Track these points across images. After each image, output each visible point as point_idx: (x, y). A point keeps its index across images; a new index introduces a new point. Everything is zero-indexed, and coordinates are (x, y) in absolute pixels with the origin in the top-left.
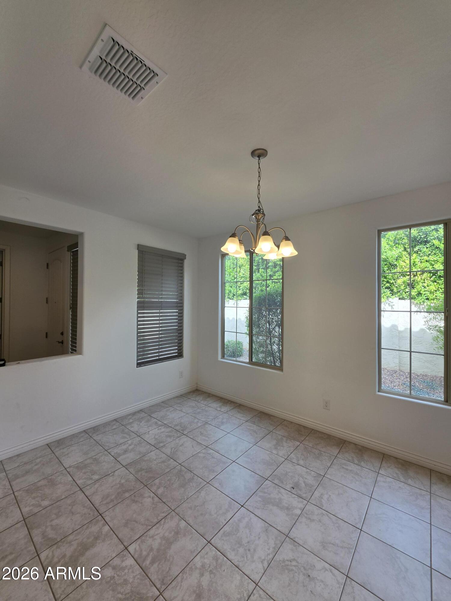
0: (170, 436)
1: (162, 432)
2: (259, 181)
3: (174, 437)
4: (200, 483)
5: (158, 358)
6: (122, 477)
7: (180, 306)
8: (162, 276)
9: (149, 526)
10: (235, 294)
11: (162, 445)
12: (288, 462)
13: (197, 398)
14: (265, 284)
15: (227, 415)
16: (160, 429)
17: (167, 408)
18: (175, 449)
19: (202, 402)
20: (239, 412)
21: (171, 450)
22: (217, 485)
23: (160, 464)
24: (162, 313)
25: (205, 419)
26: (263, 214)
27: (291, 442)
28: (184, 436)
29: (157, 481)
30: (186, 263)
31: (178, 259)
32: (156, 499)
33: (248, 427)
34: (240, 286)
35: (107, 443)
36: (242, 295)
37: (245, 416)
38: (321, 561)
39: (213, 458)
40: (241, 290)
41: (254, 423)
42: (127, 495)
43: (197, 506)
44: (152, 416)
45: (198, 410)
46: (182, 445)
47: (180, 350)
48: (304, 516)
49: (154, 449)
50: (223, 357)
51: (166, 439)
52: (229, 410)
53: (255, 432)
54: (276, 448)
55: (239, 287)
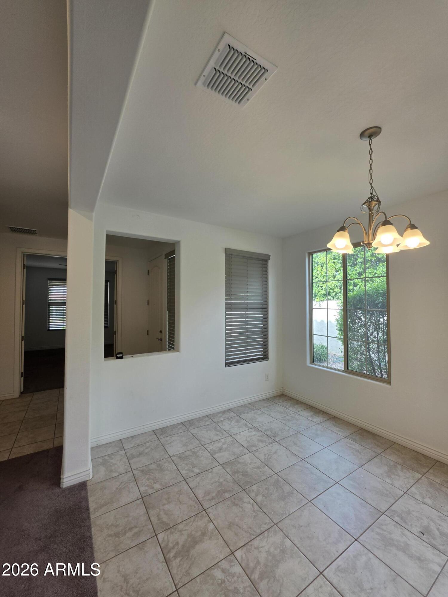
0: (262, 441)
1: (254, 435)
2: (371, 165)
3: (266, 443)
4: (301, 500)
5: (244, 359)
6: (220, 476)
7: (264, 307)
8: (248, 277)
9: (253, 535)
10: (316, 294)
11: (254, 449)
12: (409, 497)
13: (285, 404)
14: (353, 283)
15: (321, 427)
16: (251, 432)
17: (254, 411)
18: (268, 456)
19: (290, 408)
20: (335, 426)
21: (265, 456)
22: (321, 506)
23: (255, 469)
24: (247, 314)
25: (297, 428)
26: (377, 201)
27: (409, 472)
28: (276, 443)
29: (255, 487)
30: (270, 263)
31: (262, 260)
32: (256, 507)
33: (349, 445)
34: (322, 286)
35: (203, 438)
36: (325, 296)
37: (342, 430)
39: (312, 473)
40: (324, 290)
41: (355, 440)
42: (227, 495)
43: (302, 526)
44: (241, 417)
45: (288, 417)
46: (275, 453)
47: (266, 352)
49: (248, 452)
50: (312, 362)
51: (258, 443)
52: (322, 421)
53: (358, 451)
54: (389, 477)
55: (321, 287)
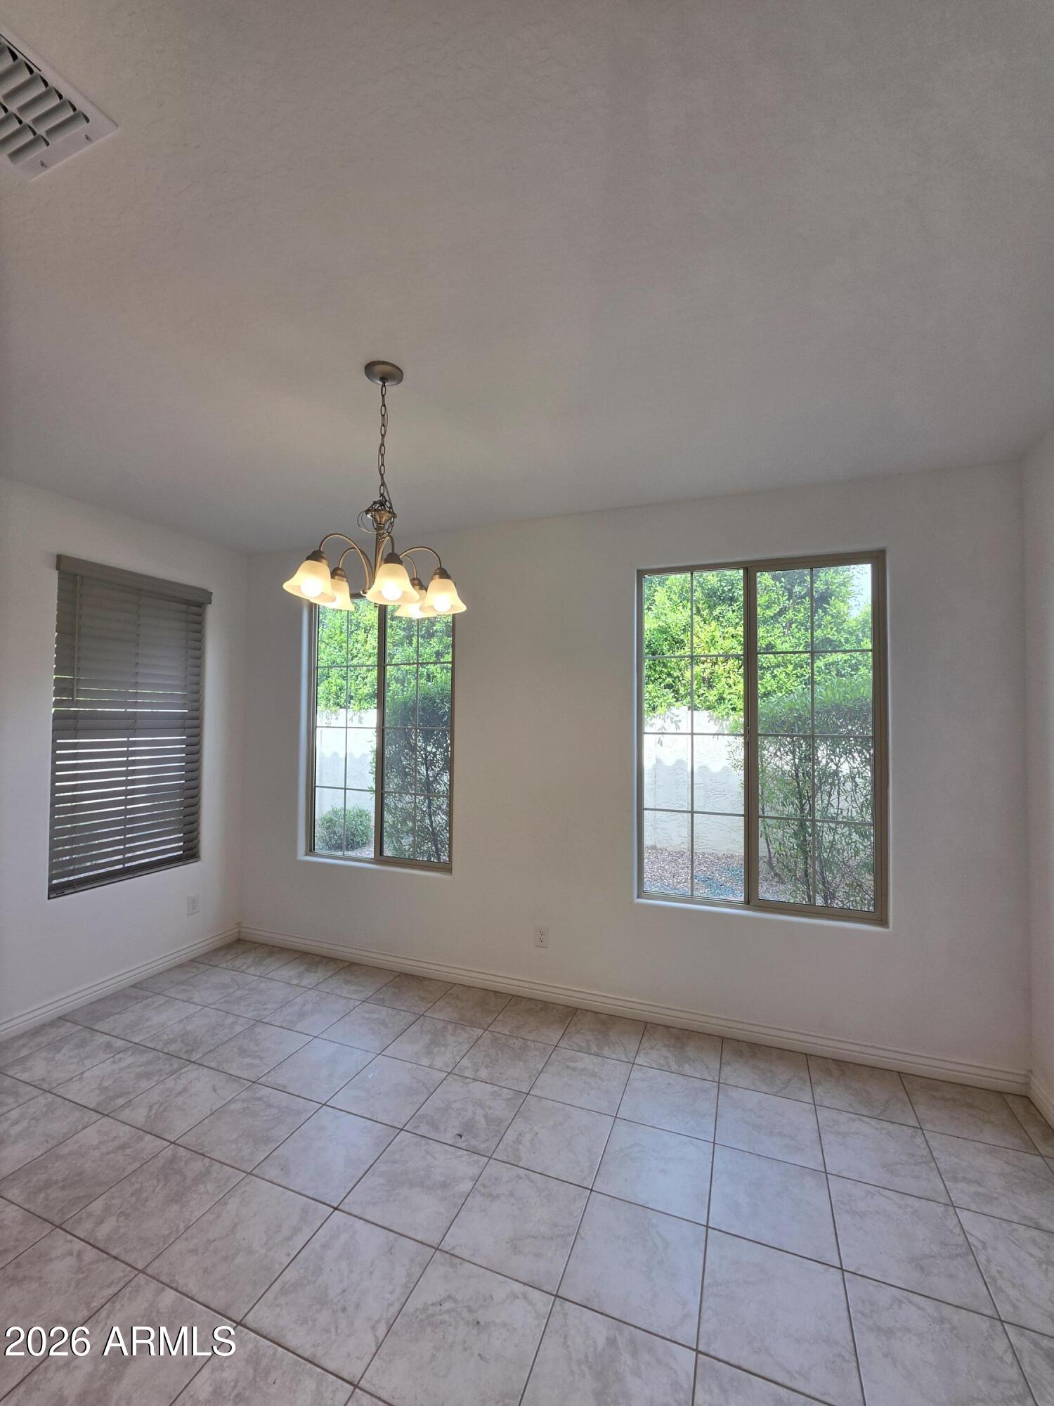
0: (148, 1075)
1: (126, 1067)
2: (383, 436)
3: (161, 1075)
4: (228, 1179)
5: (121, 866)
7: (192, 726)
8: (138, 644)
10: (352, 694)
11: (120, 1101)
12: (454, 1079)
13: (237, 963)
14: (425, 673)
15: (317, 993)
16: (120, 1059)
17: (144, 1002)
18: (160, 1106)
19: (252, 970)
20: (347, 982)
21: (150, 1110)
22: (273, 1173)
23: (112, 1155)
24: (135, 744)
25: (255, 1013)
26: (389, 512)
27: (465, 1032)
28: (191, 1067)
29: (97, 1206)
30: (213, 616)
31: (188, 602)
32: (91, 1254)
33: (367, 1015)
34: (365, 676)
36: (370, 698)
37: (361, 988)
38: (506, 1282)
39: (269, 1106)
40: (368, 685)
41: (381, 1002)
43: (215, 1240)
44: (96, 1028)
45: (239, 993)
46: (185, 1090)
47: (192, 841)
48: (479, 1192)
49: (95, 1116)
50: (311, 849)
51: (135, 1084)
52: (321, 980)
53: (383, 1023)
54: (429, 1053)
55: (363, 679)
